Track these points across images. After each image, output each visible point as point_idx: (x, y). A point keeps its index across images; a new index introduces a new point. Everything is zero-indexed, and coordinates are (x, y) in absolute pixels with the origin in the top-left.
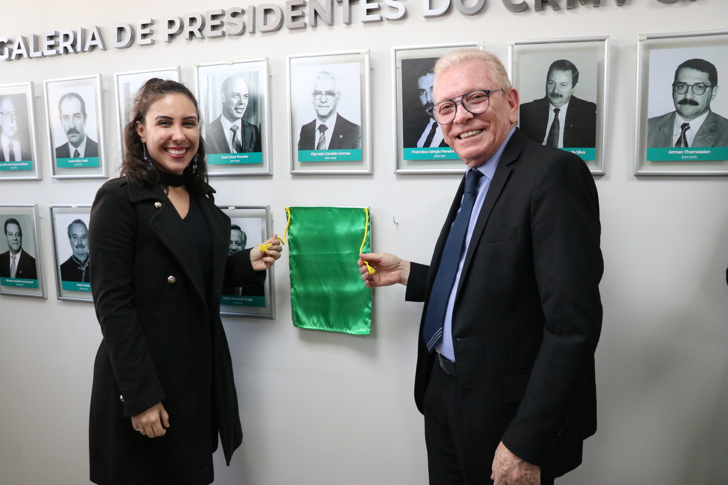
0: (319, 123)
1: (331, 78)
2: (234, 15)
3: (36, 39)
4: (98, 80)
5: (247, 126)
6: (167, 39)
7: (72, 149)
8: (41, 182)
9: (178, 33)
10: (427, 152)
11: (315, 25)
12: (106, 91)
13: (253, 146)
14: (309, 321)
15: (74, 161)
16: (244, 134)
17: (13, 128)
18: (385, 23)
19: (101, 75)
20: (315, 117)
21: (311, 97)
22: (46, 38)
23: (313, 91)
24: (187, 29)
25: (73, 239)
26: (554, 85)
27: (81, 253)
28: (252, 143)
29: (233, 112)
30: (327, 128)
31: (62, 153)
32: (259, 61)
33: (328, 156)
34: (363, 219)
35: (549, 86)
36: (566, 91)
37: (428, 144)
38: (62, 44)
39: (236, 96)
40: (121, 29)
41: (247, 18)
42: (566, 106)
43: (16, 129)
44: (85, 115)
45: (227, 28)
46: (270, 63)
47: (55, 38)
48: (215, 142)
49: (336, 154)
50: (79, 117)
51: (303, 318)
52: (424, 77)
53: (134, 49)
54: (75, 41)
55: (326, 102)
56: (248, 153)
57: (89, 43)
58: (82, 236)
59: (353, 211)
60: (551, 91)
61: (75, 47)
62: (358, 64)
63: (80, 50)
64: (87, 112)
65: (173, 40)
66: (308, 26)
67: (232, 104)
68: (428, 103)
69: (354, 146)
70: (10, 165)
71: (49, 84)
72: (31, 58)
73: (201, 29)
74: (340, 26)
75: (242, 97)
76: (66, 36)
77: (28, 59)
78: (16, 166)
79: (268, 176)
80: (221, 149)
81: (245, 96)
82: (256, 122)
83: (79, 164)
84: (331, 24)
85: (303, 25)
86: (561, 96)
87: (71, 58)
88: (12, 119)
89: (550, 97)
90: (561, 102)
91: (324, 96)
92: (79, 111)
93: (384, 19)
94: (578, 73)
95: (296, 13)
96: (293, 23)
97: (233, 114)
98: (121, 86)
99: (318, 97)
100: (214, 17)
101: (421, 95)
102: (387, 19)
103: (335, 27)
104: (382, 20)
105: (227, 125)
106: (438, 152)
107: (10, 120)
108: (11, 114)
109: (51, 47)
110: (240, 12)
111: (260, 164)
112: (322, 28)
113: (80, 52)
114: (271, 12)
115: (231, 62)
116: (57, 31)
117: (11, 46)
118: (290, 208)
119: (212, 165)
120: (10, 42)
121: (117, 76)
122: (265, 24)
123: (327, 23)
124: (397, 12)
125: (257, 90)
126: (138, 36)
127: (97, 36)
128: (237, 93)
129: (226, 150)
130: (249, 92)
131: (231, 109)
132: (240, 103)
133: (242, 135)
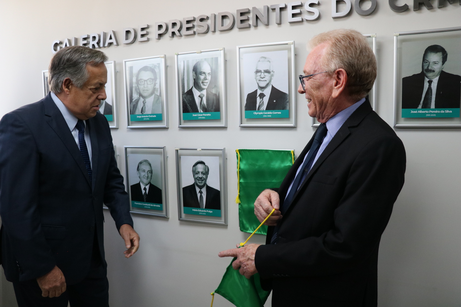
0: (259, 92)
1: (268, 61)
2: (202, 20)
3: (76, 40)
4: (113, 64)
5: (210, 94)
6: (157, 37)
9: (165, 33)
11: (256, 26)
12: (118, 72)
13: (214, 108)
14: (251, 228)
18: (305, 23)
19: (115, 61)
20: (256, 88)
21: (255, 74)
22: (82, 39)
23: (256, 70)
24: (171, 30)
26: (428, 63)
28: (213, 106)
29: (200, 85)
30: (265, 96)
32: (218, 50)
33: (265, 115)
34: (290, 158)
35: (424, 64)
36: (437, 68)
38: (92, 43)
39: (203, 74)
40: (128, 32)
41: (210, 22)
42: (437, 78)
45: (197, 29)
46: (225, 52)
47: (87, 39)
48: (188, 105)
49: (271, 113)
51: (247, 226)
53: (136, 44)
54: (99, 40)
55: (264, 77)
56: (210, 112)
57: (108, 41)
59: (283, 153)
60: (426, 68)
61: (99, 44)
62: (287, 51)
63: (102, 46)
65: (161, 38)
66: (252, 26)
67: (200, 79)
69: (284, 108)
73: (180, 30)
74: (273, 25)
75: (207, 75)
79: (225, 128)
80: (192, 110)
81: (209, 74)
84: (267, 25)
85: (248, 26)
86: (434, 71)
89: (425, 72)
90: (434, 76)
91: (262, 73)
93: (304, 20)
94: (447, 54)
95: (243, 18)
96: (241, 24)
97: (201, 86)
98: (127, 69)
99: (259, 74)
100: (188, 22)
102: (307, 20)
103: (270, 26)
104: (302, 21)
105: (197, 94)
110: (206, 18)
111: (218, 119)
112: (261, 27)
113: (102, 47)
114: (226, 17)
115: (200, 52)
116: (88, 34)
117: (61, 46)
118: (239, 150)
119: (186, 120)
120: (61, 43)
121: (125, 62)
122: (222, 26)
123: (264, 24)
124: (314, 15)
125: (217, 70)
126: (139, 36)
127: (113, 36)
128: (203, 72)
129: (196, 111)
130: (211, 71)
131: (200, 83)
132: (205, 79)
133: (207, 100)
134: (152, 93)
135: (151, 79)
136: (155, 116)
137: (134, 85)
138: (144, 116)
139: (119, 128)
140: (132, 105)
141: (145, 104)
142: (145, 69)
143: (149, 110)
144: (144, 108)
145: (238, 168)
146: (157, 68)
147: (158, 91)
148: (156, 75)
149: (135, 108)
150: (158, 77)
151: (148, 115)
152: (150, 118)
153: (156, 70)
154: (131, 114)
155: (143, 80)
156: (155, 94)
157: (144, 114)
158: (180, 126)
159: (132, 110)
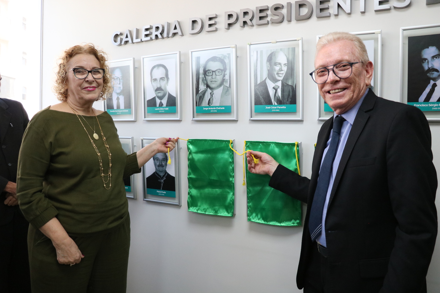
2: (276, 9)
4: (178, 55)
5: (286, 86)
6: (226, 27)
7: (158, 101)
8: (136, 122)
9: (234, 23)
10: (427, 105)
11: (337, 15)
12: (182, 62)
13: (290, 100)
15: (159, 109)
17: (120, 87)
18: (393, 10)
19: (180, 52)
22: (144, 30)
24: (242, 19)
25: (156, 161)
27: (161, 170)
28: (289, 98)
29: (275, 76)
31: (151, 103)
32: (296, 40)
37: (427, 99)
38: (154, 33)
39: (278, 64)
40: (194, 22)
41: (284, 11)
43: (122, 88)
44: (168, 79)
45: (271, 18)
46: (304, 42)
47: (149, 30)
48: (261, 97)
50: (164, 80)
52: (427, 49)
53: (203, 34)
54: (163, 31)
56: (286, 105)
57: (172, 31)
58: (162, 159)
61: (163, 34)
62: (373, 41)
64: (169, 76)
65: (231, 28)
66: (332, 15)
67: (275, 70)
68: (429, 69)
70: (117, 111)
71: (144, 59)
72: (134, 43)
73: (251, 20)
74: (356, 14)
75: (283, 65)
77: (131, 44)
78: (121, 112)
79: (301, 121)
80: (265, 102)
81: (285, 64)
82: (292, 83)
83: (162, 111)
85: (329, 15)
87: (160, 42)
88: (120, 82)
92: (164, 76)
93: (392, 8)
95: (323, 6)
96: (321, 13)
97: (275, 77)
98: (194, 59)
100: (261, 11)
101: (423, 62)
102: (395, 8)
103: (353, 15)
104: (390, 9)
105: (271, 85)
106: (436, 105)
107: (119, 83)
108: (120, 79)
109: (147, 35)
110: (280, 7)
111: (294, 112)
112: (343, 17)
113: (166, 37)
114: (303, 6)
115: (275, 41)
116: (151, 25)
117: (122, 37)
119: (258, 113)
120: (121, 34)
121: (192, 52)
122: (299, 15)
123: (347, 12)
124: (404, 2)
125: (294, 60)
126: (206, 25)
127: (178, 27)
128: (279, 63)
129: (269, 103)
130: (287, 62)
131: (274, 74)
132: (281, 70)
133: (282, 92)
134: (221, 84)
135: (219, 69)
137: (201, 76)
138: (211, 108)
139: (183, 120)
140: (198, 97)
141: (212, 95)
142: (214, 59)
143: (216, 102)
144: (211, 100)
146: (227, 58)
147: (227, 82)
148: (226, 66)
149: (201, 99)
150: (228, 67)
151: (216, 107)
152: (218, 110)
153: (225, 60)
154: (196, 106)
155: (211, 71)
156: (224, 85)
157: (211, 106)
158: (252, 119)
159: (198, 101)
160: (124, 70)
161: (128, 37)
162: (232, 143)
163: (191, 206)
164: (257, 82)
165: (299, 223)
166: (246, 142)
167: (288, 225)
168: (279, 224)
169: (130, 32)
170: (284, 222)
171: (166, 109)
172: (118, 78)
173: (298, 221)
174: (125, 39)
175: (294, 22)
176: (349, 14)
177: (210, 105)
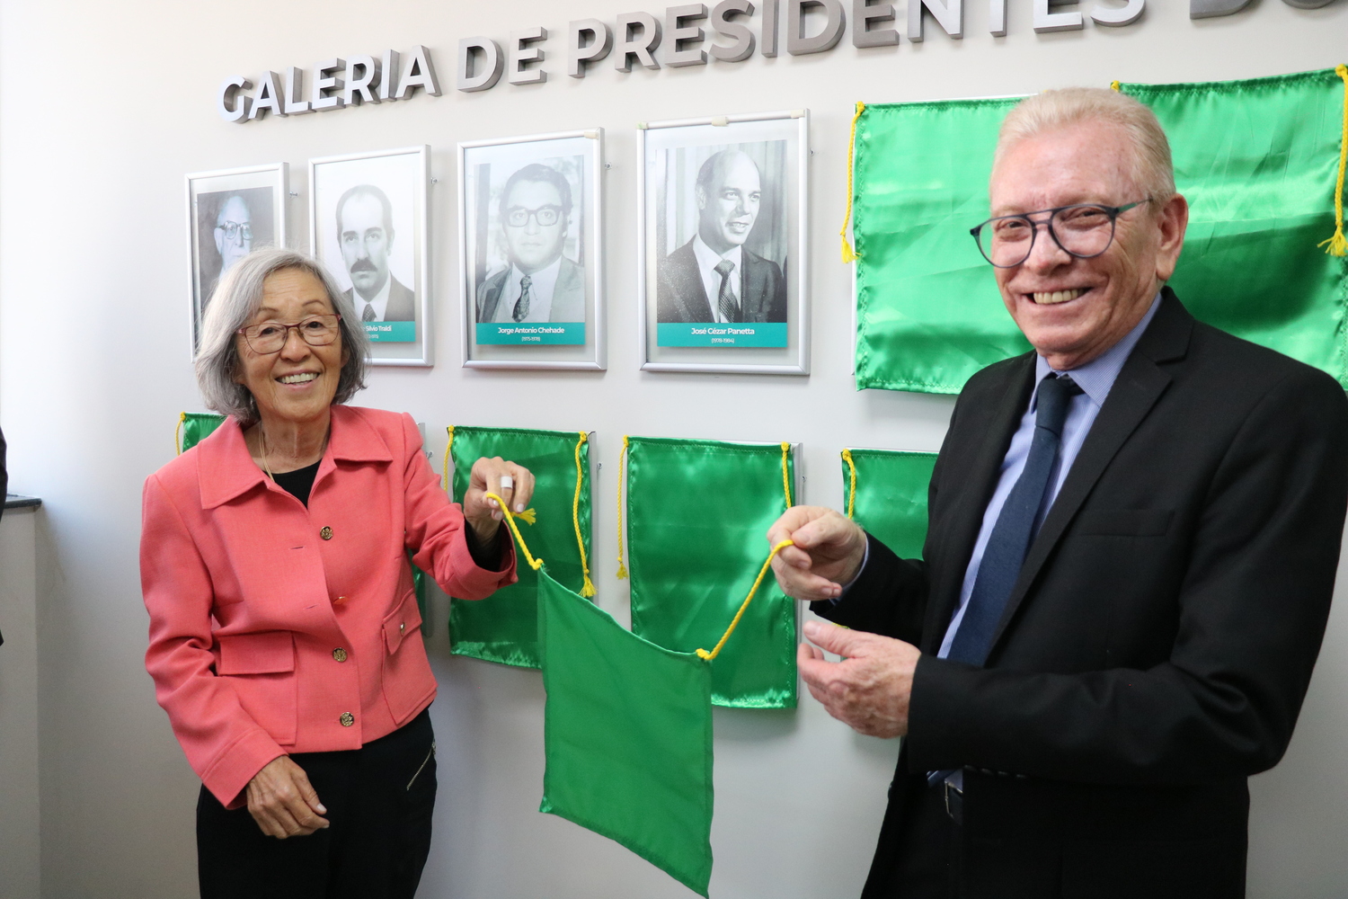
2: (730, 15)
3: (299, 76)
4: (422, 157)
5: (755, 263)
6: (574, 71)
7: (360, 303)
9: (600, 56)
11: (918, 41)
12: (437, 180)
13: (766, 308)
16: (747, 280)
18: (1092, 32)
19: (428, 147)
22: (319, 74)
24: (622, 47)
28: (764, 303)
29: (722, 231)
32: (789, 118)
38: (351, 84)
39: (732, 194)
40: (474, 51)
41: (755, 24)
44: (390, 234)
45: (713, 46)
46: (812, 123)
47: (337, 73)
48: (677, 297)
50: (378, 237)
53: (501, 92)
54: (377, 78)
56: (754, 324)
57: (407, 80)
61: (377, 90)
63: (386, 97)
64: (395, 225)
65: (587, 73)
66: (904, 39)
67: (722, 212)
71: (318, 167)
72: (287, 115)
73: (652, 48)
74: (980, 40)
75: (746, 197)
76: (360, 68)
77: (281, 119)
79: (803, 376)
80: (692, 315)
81: (753, 195)
82: (775, 254)
84: (959, 34)
85: (893, 39)
87: (368, 112)
88: (242, 239)
92: (377, 223)
93: (1090, 23)
95: (875, 11)
96: (868, 33)
97: (723, 234)
98: (471, 172)
100: (683, 21)
102: (1097, 23)
103: (968, 42)
104: (1080, 28)
105: (707, 260)
107: (239, 242)
108: (242, 229)
109: (327, 92)
110: (745, 10)
111: (781, 347)
112: (936, 46)
113: (385, 100)
114: (816, 8)
115: (722, 119)
116: (341, 58)
117: (249, 94)
118: (852, 452)
119: (669, 346)
120: (248, 85)
121: (464, 149)
122: (802, 36)
123: (950, 33)
124: (1125, 6)
125: (781, 182)
126: (512, 65)
127: (423, 66)
128: (734, 189)
129: (704, 316)
130: (761, 186)
131: (719, 223)
132: (741, 212)
133: (742, 283)
134: (556, 253)
135: (550, 206)
136: (561, 330)
137: (493, 227)
138: (524, 330)
139: (436, 365)
140: (483, 292)
141: (527, 288)
142: (532, 173)
143: (538, 311)
144: (523, 301)
145: (850, 511)
146: (574, 170)
147: (573, 246)
148: (570, 196)
149: (494, 301)
150: (576, 201)
151: (537, 325)
152: (543, 336)
153: (568, 177)
154: (477, 321)
155: (523, 211)
156: (563, 257)
157: (523, 321)
158: (648, 365)
159: (483, 306)
160: (255, 200)
161: (268, 97)
162: (584, 443)
163: (462, 640)
164: (666, 250)
165: (789, 699)
166: (629, 439)
167: (756, 706)
168: (726, 703)
169: (277, 79)
170: (742, 696)
171: (386, 329)
172: (237, 226)
173: (786, 694)
174: (259, 103)
175: (784, 58)
176: (958, 38)
177: (520, 321)
